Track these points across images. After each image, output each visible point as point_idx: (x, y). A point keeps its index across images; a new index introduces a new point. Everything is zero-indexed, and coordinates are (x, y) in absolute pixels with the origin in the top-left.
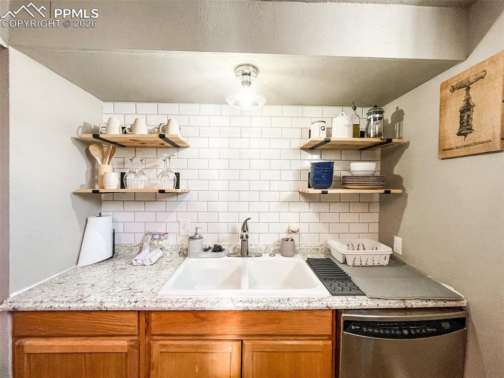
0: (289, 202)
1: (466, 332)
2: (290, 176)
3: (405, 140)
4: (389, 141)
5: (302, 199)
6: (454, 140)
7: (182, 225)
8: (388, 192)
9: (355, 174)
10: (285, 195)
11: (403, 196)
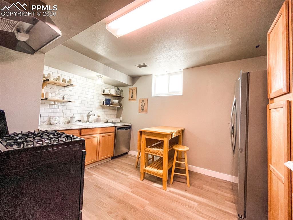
0: (98, 108)
1: (131, 129)
2: (98, 101)
3: (123, 96)
4: (121, 96)
5: (101, 108)
6: (131, 98)
7: (64, 114)
8: (120, 107)
9: (114, 102)
10: (97, 106)
11: (122, 108)
